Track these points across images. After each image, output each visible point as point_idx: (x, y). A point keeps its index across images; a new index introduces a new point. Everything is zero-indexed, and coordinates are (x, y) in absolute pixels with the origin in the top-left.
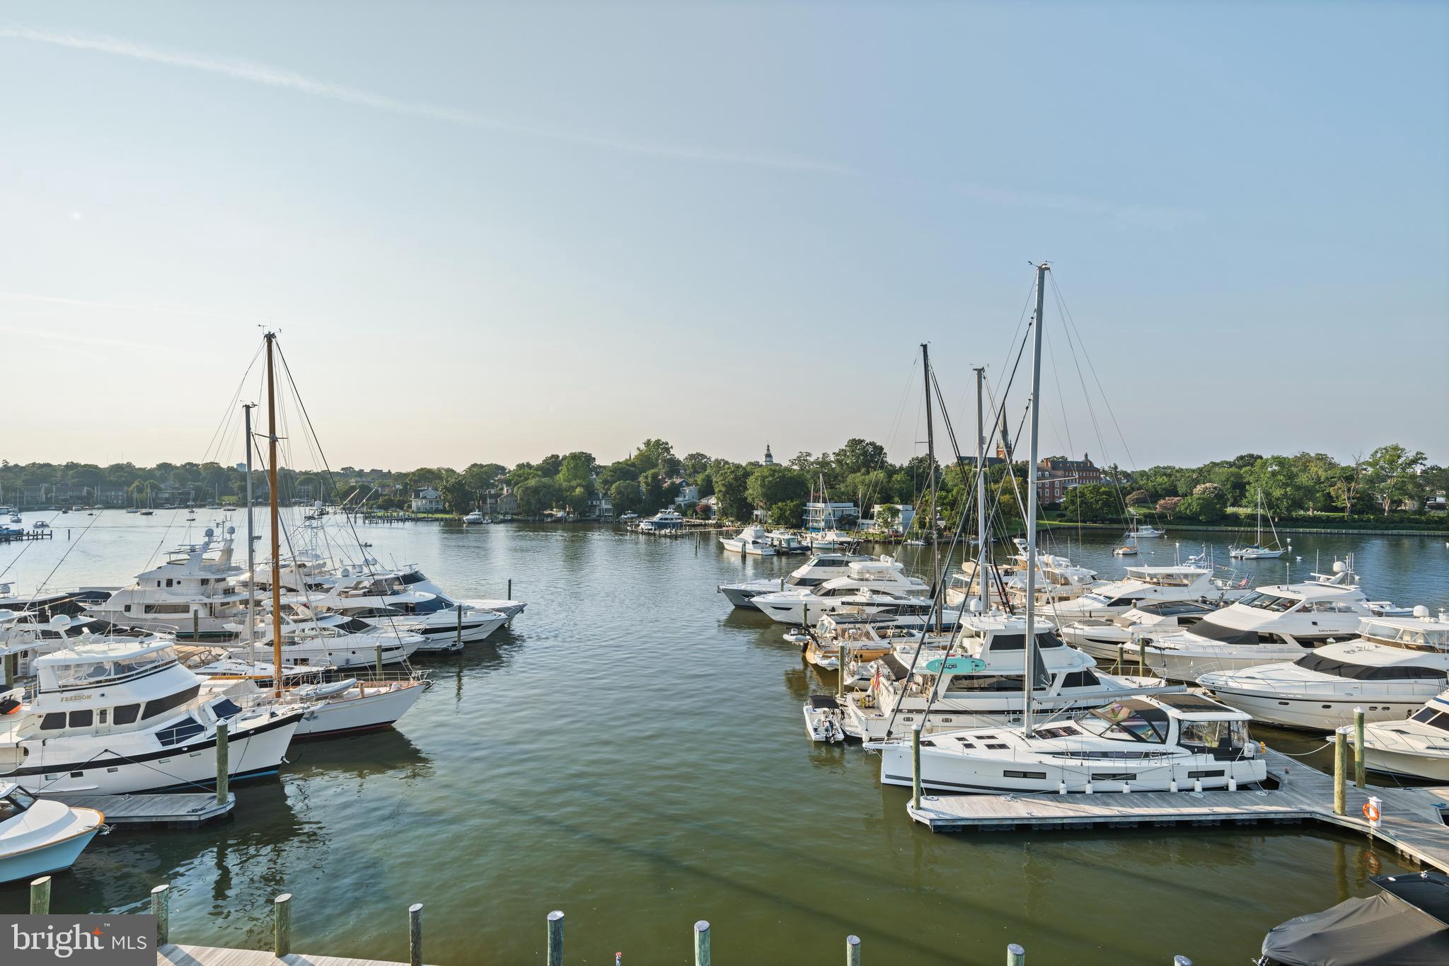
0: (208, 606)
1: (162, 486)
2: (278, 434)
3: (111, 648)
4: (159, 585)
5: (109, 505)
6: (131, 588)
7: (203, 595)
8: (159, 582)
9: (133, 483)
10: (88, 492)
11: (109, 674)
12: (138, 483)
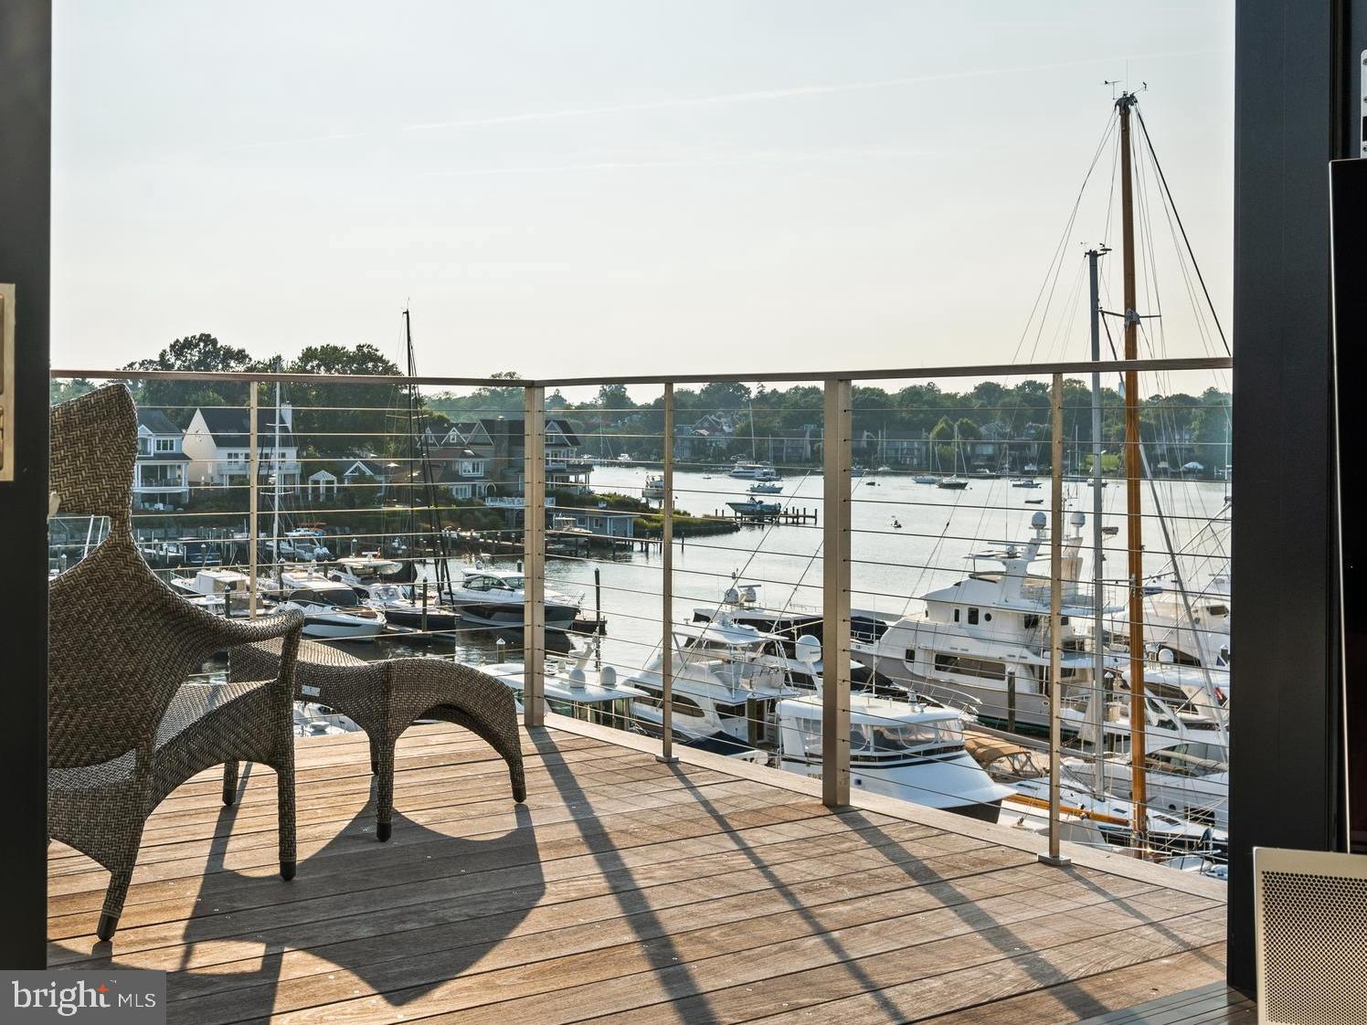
0: (1037, 671)
1: (983, 430)
2: (1141, 309)
3: (871, 704)
4: (957, 619)
5: (899, 469)
6: (914, 619)
7: (1027, 647)
8: (957, 612)
9: (935, 424)
10: (870, 443)
11: (867, 749)
12: (944, 425)
